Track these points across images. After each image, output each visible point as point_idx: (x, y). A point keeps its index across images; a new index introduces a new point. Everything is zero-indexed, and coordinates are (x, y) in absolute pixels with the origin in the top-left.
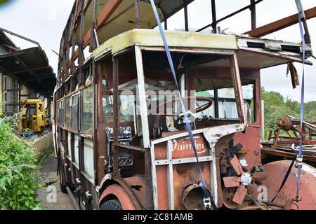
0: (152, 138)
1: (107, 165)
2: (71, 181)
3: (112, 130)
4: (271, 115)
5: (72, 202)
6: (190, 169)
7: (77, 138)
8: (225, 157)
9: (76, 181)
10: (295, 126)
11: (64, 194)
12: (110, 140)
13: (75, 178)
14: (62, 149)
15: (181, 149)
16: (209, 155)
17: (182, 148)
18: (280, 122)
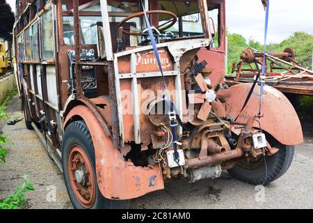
0: (114, 51)
1: (71, 88)
2: (36, 115)
3: (74, 52)
4: (234, 55)
5: (39, 137)
6: (155, 83)
7: (39, 69)
8: (190, 74)
9: (40, 114)
10: (257, 58)
11: (30, 131)
12: (72, 62)
13: (39, 110)
14: (25, 85)
15: (146, 63)
16: (173, 70)
17: (146, 61)
18: (244, 54)
